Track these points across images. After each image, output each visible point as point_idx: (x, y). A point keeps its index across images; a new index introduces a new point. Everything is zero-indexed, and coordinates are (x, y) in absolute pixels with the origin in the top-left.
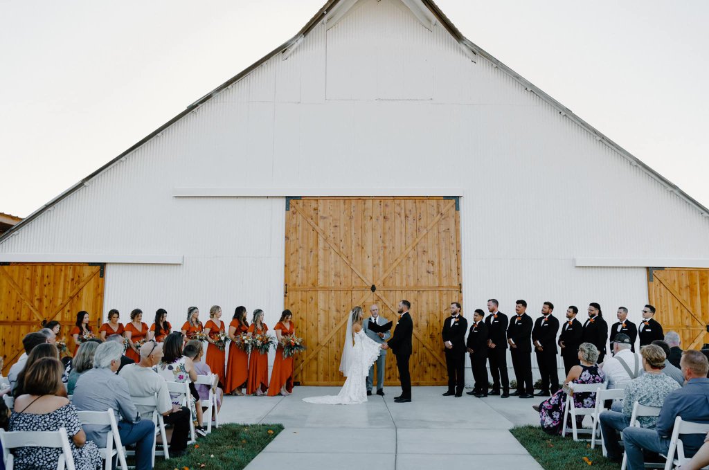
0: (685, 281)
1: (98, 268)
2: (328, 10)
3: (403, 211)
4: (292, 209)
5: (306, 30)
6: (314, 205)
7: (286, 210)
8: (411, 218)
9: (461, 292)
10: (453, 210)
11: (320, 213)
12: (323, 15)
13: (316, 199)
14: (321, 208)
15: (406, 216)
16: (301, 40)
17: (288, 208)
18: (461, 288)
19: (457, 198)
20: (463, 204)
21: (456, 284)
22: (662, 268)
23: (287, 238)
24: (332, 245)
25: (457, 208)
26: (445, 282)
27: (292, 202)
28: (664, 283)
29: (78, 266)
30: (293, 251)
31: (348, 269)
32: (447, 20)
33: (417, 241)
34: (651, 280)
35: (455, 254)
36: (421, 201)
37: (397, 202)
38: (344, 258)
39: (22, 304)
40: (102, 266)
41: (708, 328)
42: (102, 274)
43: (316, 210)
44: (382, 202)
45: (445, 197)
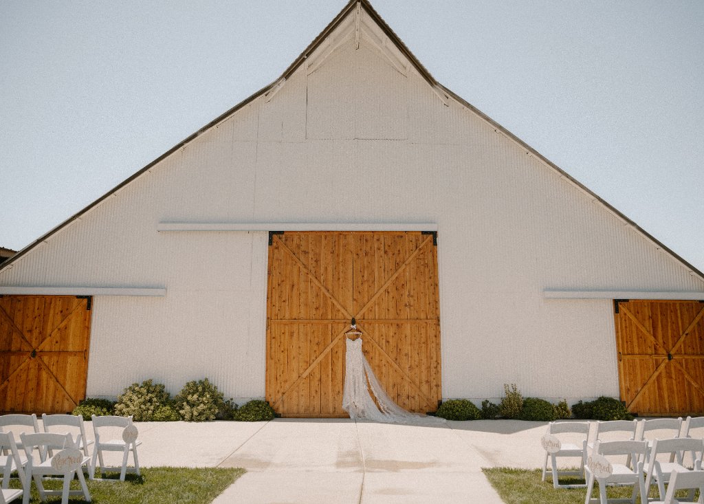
0: (647, 311)
1: (85, 301)
2: (308, 55)
3: (382, 246)
4: (274, 244)
5: (288, 74)
6: (296, 240)
7: (269, 245)
8: (390, 254)
9: (439, 325)
10: (430, 246)
11: (303, 248)
12: (304, 59)
13: (299, 234)
14: (303, 243)
15: (386, 252)
16: (283, 83)
17: (271, 243)
18: (439, 321)
19: (434, 234)
20: (439, 239)
21: (434, 317)
22: (627, 301)
23: (269, 273)
24: (314, 280)
25: (435, 243)
26: (423, 316)
27: (275, 236)
28: (629, 314)
29: (66, 299)
30: (275, 283)
31: (329, 302)
32: (421, 65)
33: (396, 275)
34: (617, 310)
35: (432, 287)
36: (401, 235)
37: (376, 237)
38: (323, 290)
39: (14, 336)
40: (89, 299)
41: (670, 357)
42: (89, 306)
43: (299, 246)
44: (362, 236)
45: (424, 233)
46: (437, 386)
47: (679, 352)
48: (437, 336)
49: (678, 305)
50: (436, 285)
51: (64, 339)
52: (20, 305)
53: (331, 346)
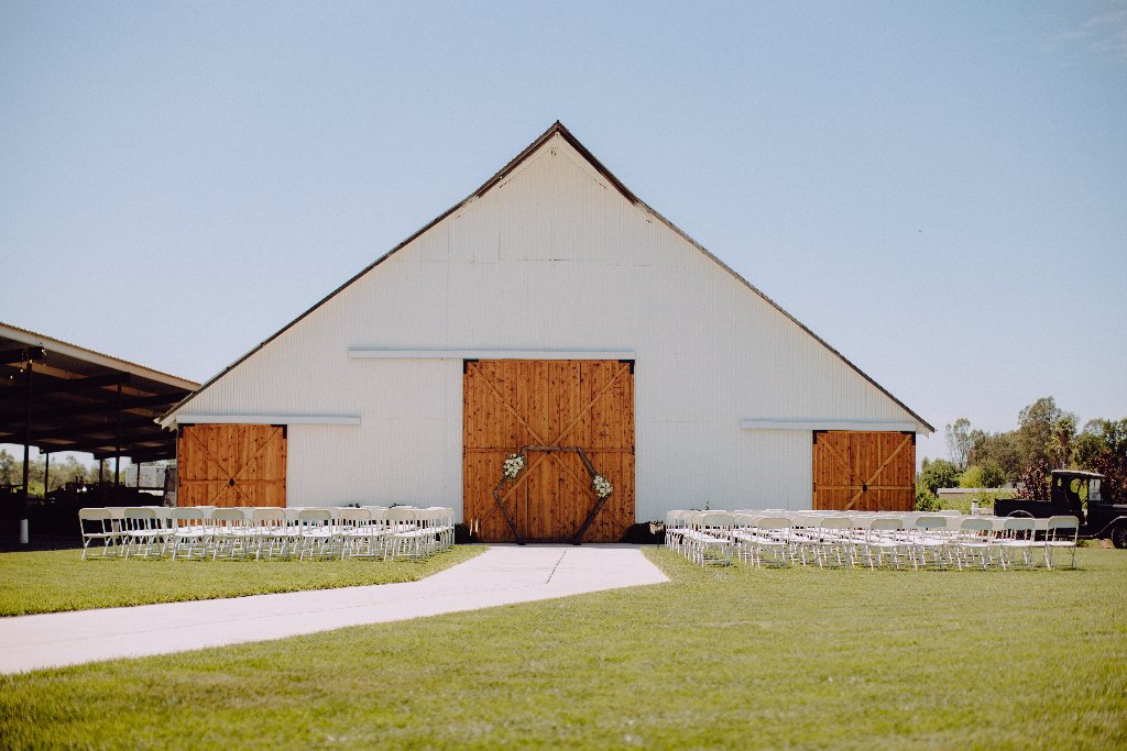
0: (846, 442)
1: (281, 430)
2: (504, 175)
3: (578, 374)
4: (469, 372)
5: (481, 192)
6: (491, 369)
8: (586, 382)
9: (634, 454)
10: (627, 374)
11: (497, 376)
12: (499, 179)
13: (494, 362)
14: (497, 371)
15: (581, 381)
16: (476, 200)
17: (465, 372)
18: (634, 450)
19: (632, 363)
20: (637, 368)
21: (629, 446)
22: (826, 431)
23: (465, 401)
24: (510, 408)
25: (632, 372)
26: (618, 446)
27: (470, 365)
28: (827, 445)
29: (260, 428)
30: (471, 413)
31: (525, 431)
32: (621, 184)
33: (592, 404)
34: (815, 442)
35: (628, 418)
36: (597, 364)
37: (572, 365)
38: (520, 420)
39: (210, 464)
40: (285, 427)
41: (865, 488)
42: (285, 435)
43: (494, 373)
44: (558, 365)
45: (620, 361)
46: (631, 513)
47: (875, 483)
48: (632, 465)
49: (879, 436)
50: (631, 415)
51: (260, 468)
52: (213, 434)
53: (527, 474)
